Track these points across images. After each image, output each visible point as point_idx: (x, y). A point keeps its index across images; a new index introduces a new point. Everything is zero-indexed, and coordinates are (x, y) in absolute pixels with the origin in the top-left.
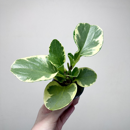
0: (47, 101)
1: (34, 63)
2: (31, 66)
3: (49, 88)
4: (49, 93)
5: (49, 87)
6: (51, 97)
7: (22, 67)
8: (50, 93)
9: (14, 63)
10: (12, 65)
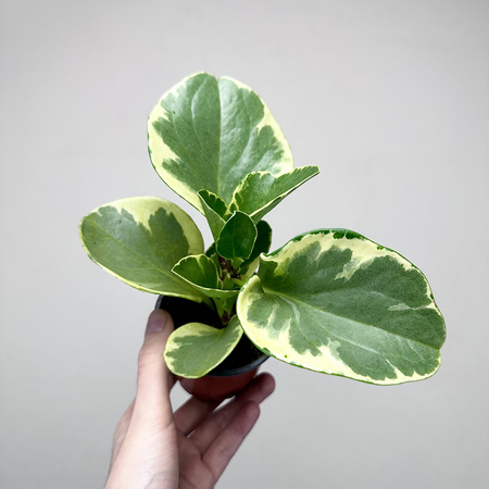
0: (123, 210)
1: (249, 148)
2: (233, 134)
3: (168, 213)
4: (151, 216)
5: (172, 214)
6: (141, 225)
7: (226, 106)
8: (152, 221)
9: (241, 85)
10: (229, 78)
